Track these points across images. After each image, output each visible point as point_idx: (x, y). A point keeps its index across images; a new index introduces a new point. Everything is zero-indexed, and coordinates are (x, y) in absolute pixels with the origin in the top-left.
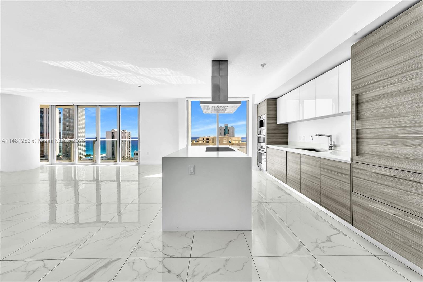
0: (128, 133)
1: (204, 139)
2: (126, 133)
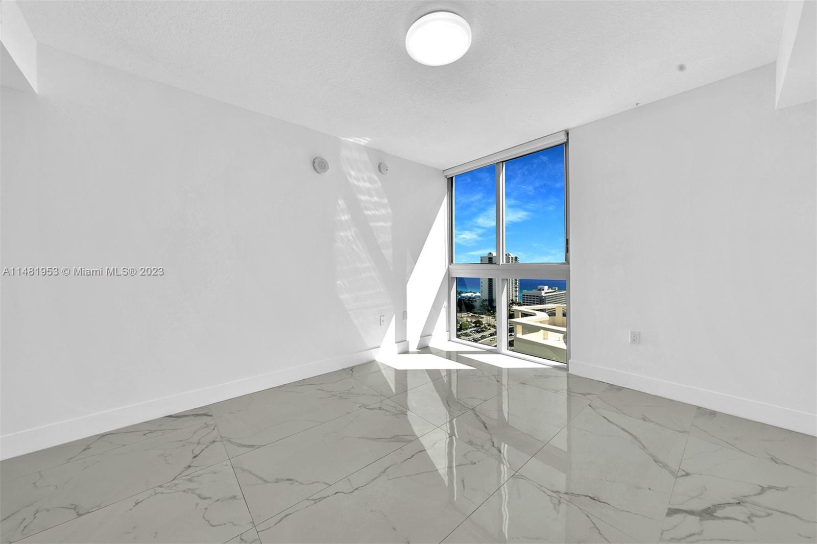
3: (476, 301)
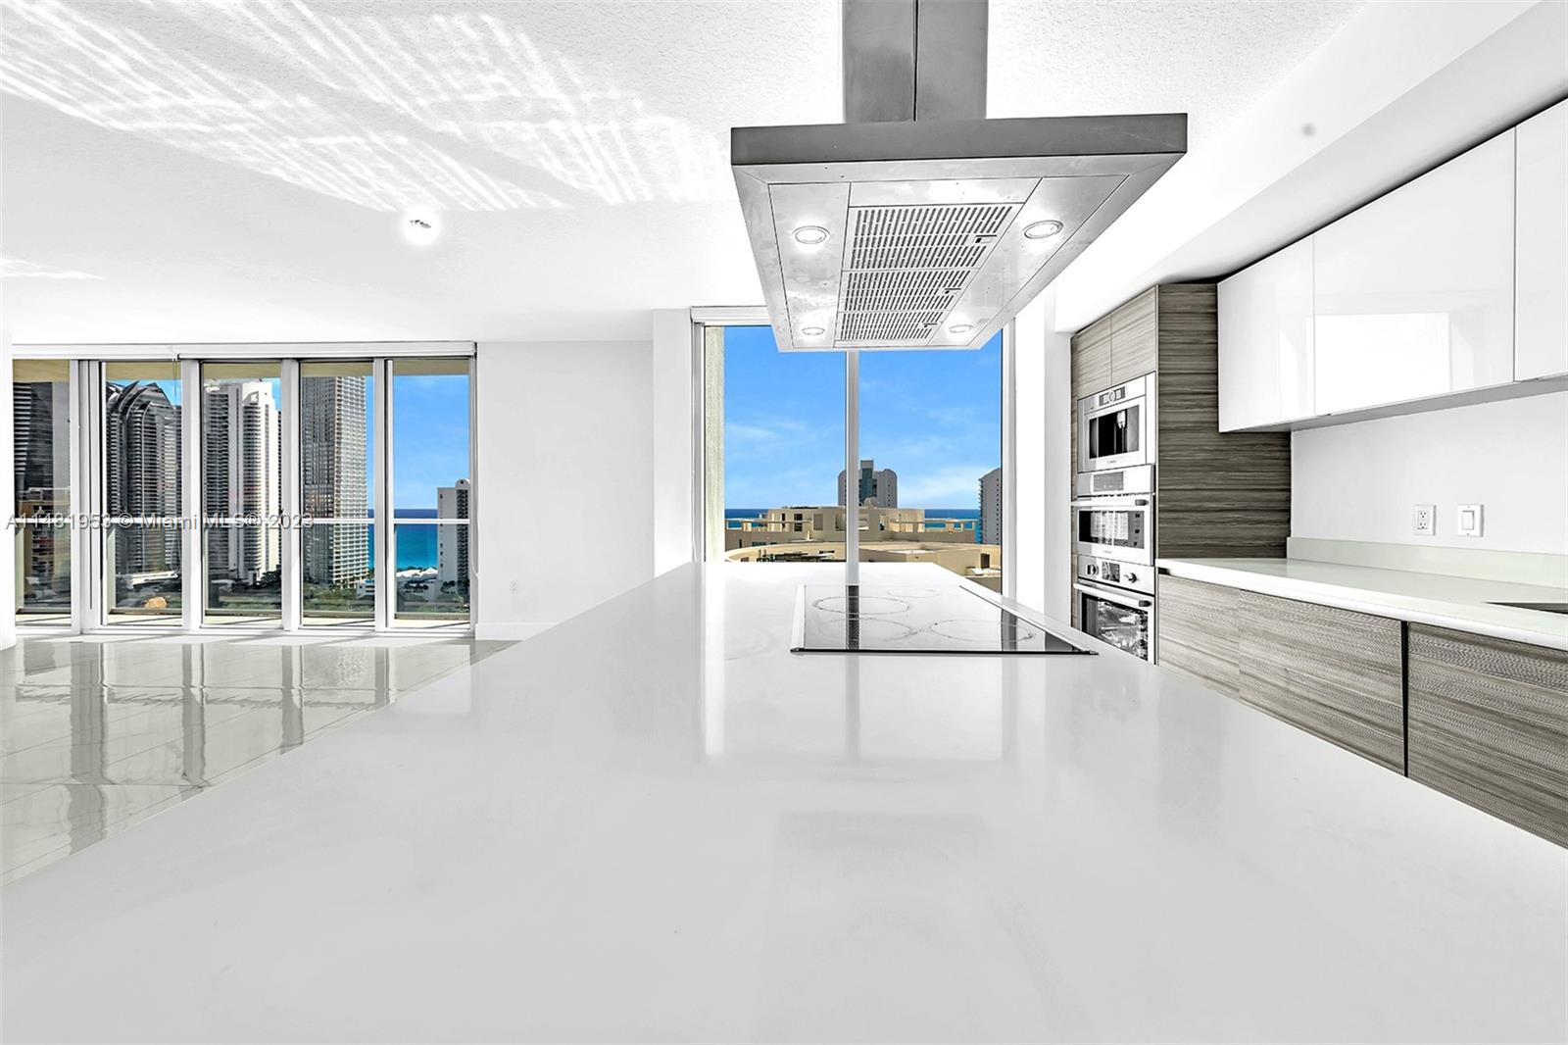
1: (784, 515)
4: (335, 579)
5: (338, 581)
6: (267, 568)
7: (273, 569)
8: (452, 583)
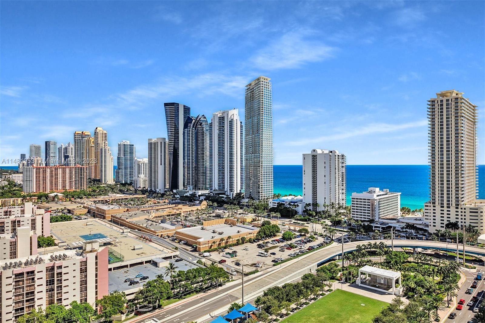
0: (340, 157)
2: (337, 156)
3: (298, 206)
4: (260, 198)
5: (262, 199)
6: (237, 191)
7: (239, 192)
8: (309, 204)
